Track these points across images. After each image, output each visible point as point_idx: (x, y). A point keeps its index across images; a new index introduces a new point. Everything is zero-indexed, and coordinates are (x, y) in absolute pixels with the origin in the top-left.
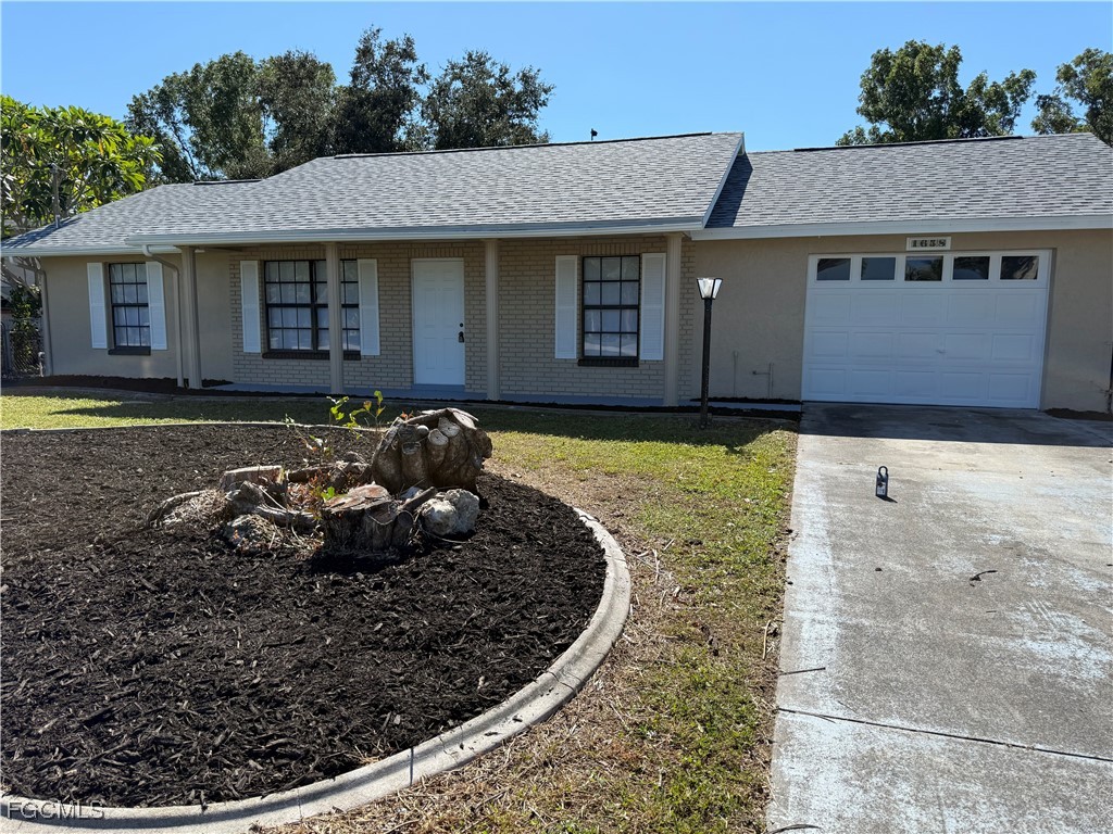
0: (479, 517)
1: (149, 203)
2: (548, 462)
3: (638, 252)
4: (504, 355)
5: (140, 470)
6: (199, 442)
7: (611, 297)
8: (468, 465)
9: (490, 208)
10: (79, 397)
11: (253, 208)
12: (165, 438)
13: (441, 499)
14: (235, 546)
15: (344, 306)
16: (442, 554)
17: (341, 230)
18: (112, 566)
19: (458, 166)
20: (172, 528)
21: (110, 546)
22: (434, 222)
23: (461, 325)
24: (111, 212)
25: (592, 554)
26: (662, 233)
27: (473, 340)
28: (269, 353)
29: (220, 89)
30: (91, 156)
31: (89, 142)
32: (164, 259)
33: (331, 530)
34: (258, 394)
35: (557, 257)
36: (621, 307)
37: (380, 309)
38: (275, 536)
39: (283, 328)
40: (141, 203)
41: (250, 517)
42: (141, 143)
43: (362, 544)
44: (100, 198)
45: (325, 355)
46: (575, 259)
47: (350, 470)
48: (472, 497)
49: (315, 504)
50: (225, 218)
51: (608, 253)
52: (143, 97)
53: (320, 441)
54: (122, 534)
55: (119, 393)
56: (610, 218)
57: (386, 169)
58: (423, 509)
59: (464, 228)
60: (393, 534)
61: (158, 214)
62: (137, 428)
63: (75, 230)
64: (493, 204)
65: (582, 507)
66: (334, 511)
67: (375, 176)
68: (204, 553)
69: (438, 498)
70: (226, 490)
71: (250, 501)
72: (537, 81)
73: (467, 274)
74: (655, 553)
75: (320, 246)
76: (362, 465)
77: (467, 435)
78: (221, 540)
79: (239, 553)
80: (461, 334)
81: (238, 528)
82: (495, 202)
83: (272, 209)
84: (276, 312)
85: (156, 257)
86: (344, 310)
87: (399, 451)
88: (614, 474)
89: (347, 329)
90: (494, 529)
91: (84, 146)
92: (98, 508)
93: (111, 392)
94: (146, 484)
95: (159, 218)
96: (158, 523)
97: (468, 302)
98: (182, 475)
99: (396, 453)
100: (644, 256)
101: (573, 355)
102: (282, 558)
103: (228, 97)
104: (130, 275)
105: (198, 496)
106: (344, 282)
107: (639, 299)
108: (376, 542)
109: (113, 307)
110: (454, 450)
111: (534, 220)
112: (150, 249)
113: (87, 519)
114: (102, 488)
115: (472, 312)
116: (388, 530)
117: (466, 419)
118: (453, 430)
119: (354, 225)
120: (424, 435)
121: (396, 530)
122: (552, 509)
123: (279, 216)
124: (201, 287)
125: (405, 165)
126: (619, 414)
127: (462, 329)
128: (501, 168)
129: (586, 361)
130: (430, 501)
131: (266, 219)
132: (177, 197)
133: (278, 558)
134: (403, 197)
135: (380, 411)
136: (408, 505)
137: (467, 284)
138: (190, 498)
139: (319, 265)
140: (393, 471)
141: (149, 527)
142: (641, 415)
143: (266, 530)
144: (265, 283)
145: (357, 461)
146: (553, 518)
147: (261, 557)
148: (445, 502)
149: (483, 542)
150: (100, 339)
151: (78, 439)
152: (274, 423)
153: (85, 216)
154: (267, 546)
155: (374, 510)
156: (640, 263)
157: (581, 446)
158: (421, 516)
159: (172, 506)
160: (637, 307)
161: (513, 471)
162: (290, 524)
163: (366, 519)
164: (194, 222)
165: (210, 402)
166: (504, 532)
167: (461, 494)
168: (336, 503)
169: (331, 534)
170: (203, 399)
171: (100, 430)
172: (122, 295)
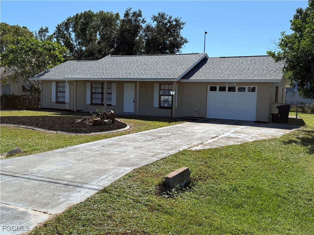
1: (65, 66)
9: (138, 74)
15: (108, 94)
17: (107, 78)
20: (76, 122)
22: (126, 77)
23: (134, 98)
27: (136, 102)
28: (92, 104)
29: (83, 22)
31: (52, 51)
32: (70, 82)
35: (155, 84)
37: (116, 94)
39: (95, 98)
45: (104, 105)
46: (158, 85)
51: (165, 83)
52: (61, 25)
59: (131, 79)
63: (49, 74)
67: (118, 63)
72: (180, 21)
73: (135, 87)
75: (104, 81)
78: (82, 123)
80: (134, 101)
82: (140, 72)
84: (94, 95)
85: (68, 81)
87: (103, 115)
89: (109, 99)
97: (135, 93)
101: (158, 106)
103: (86, 24)
104: (62, 85)
106: (109, 88)
109: (57, 92)
115: (136, 96)
116: (100, 122)
127: (134, 100)
129: (160, 107)
134: (122, 70)
137: (135, 89)
139: (103, 84)
144: (92, 88)
147: (86, 125)
148: (107, 120)
156: (172, 86)
158: (104, 122)
163: (97, 121)
167: (110, 120)
169: (94, 123)
170: (77, 113)
172: (59, 89)
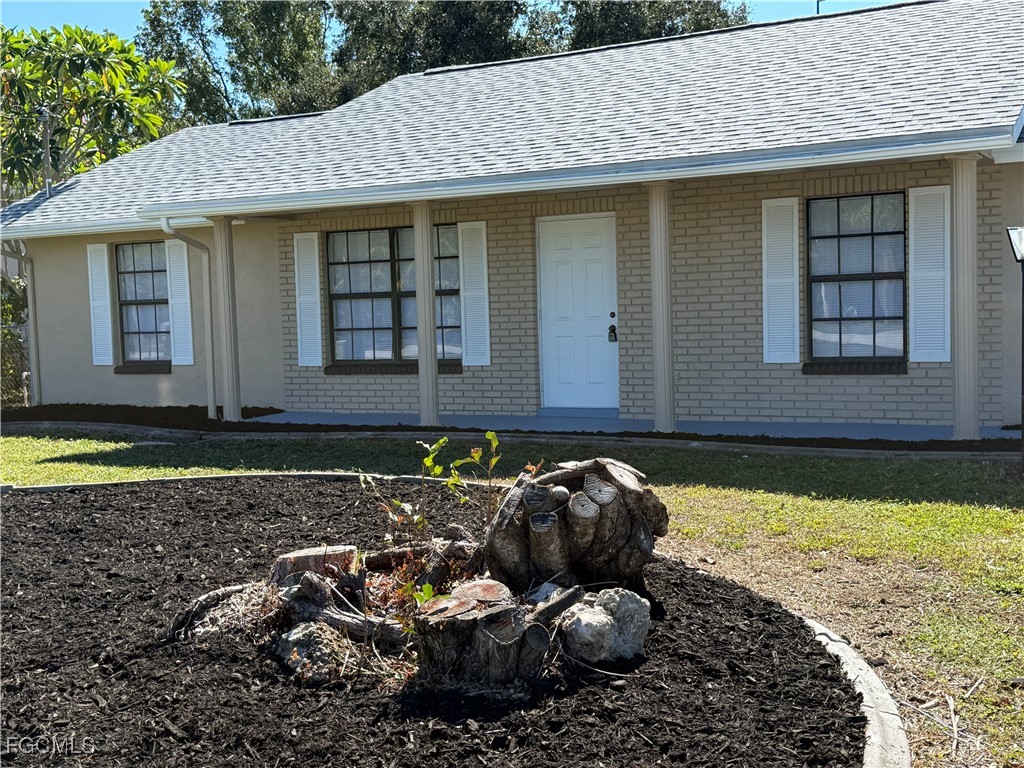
0: (651, 632)
1: (168, 155)
2: (757, 537)
3: (900, 187)
4: (680, 359)
5: (159, 548)
6: (239, 503)
7: (856, 259)
8: (632, 548)
9: (656, 134)
10: (77, 436)
11: (311, 157)
12: (193, 498)
13: (591, 604)
14: (292, 671)
15: (439, 293)
16: (595, 694)
17: (434, 183)
18: (124, 697)
19: (607, 72)
20: (205, 640)
21: (121, 667)
22: (571, 163)
23: (613, 315)
24: (118, 171)
25: (841, 701)
26: (943, 155)
27: (630, 338)
28: (335, 366)
30: (92, 93)
31: (89, 73)
32: (191, 236)
33: (428, 650)
34: (318, 428)
35: (765, 203)
36: (874, 277)
37: (490, 295)
38: (348, 656)
39: (352, 330)
40: (158, 156)
41: (313, 627)
42: (157, 69)
43: (473, 674)
44: (103, 151)
45: (411, 367)
46: (794, 203)
47: (454, 554)
48: (638, 601)
49: (405, 606)
50: (273, 174)
51: (850, 191)
53: (408, 507)
54: (137, 648)
55: (129, 429)
56: (853, 136)
57: (498, 85)
58: (562, 621)
59: (617, 168)
60: (519, 660)
61: (180, 171)
62: (154, 483)
63: (71, 199)
64: (661, 127)
65: (819, 618)
66: (433, 620)
67: (482, 97)
68: (250, 681)
69: (587, 602)
70: (280, 583)
71: (314, 601)
73: (621, 237)
74: (951, 702)
75: (405, 208)
76: (470, 545)
77: (628, 501)
78: (273, 661)
79: (298, 682)
80: (613, 329)
81: (297, 643)
82: (664, 123)
83: (337, 157)
84: (343, 307)
85: (180, 233)
86: (438, 300)
87: (525, 527)
88: (872, 560)
89: (442, 327)
90: (675, 653)
91: (83, 80)
92: (104, 607)
93: (120, 428)
94: (168, 570)
95: (183, 176)
96: (186, 634)
97: (622, 279)
98: (217, 556)
99: (521, 531)
100: (913, 193)
101: (794, 356)
102: (359, 691)
104: (144, 260)
105: (240, 591)
106: (439, 258)
107: (906, 263)
108: (495, 671)
109: (121, 305)
110: (608, 524)
111: (726, 148)
112: (171, 221)
113: (91, 624)
114: (109, 576)
115: (629, 294)
116: (512, 652)
117: (625, 475)
118: (607, 493)
119: (453, 174)
120: (561, 503)
121: (524, 652)
122: (769, 621)
123: (347, 167)
124: (241, 275)
125: (526, 78)
126: (876, 454)
127: (614, 322)
128: (672, 70)
129: (814, 365)
130: (575, 608)
131: (329, 171)
132: (207, 144)
133: (355, 691)
134: (523, 127)
135: (494, 461)
136: (541, 613)
137: (621, 252)
138: (228, 595)
139: (404, 234)
140: (516, 558)
141: (173, 639)
142: (915, 456)
143: (337, 649)
144: (328, 264)
145: (462, 538)
146: (771, 636)
147: (330, 690)
148: (598, 608)
149: (658, 676)
150: (104, 353)
151: (77, 497)
152: (341, 473)
153: (84, 178)
154: (337, 671)
155: (492, 621)
156: (905, 204)
157: (813, 509)
158: (560, 632)
159: (205, 608)
160: (902, 276)
161: (701, 553)
162: (369, 638)
163: (478, 634)
164: (230, 181)
165: (253, 441)
166: (691, 658)
167: (622, 596)
168: (436, 608)
169: (428, 656)
170: (243, 437)
171: (104, 487)
172: (133, 288)
